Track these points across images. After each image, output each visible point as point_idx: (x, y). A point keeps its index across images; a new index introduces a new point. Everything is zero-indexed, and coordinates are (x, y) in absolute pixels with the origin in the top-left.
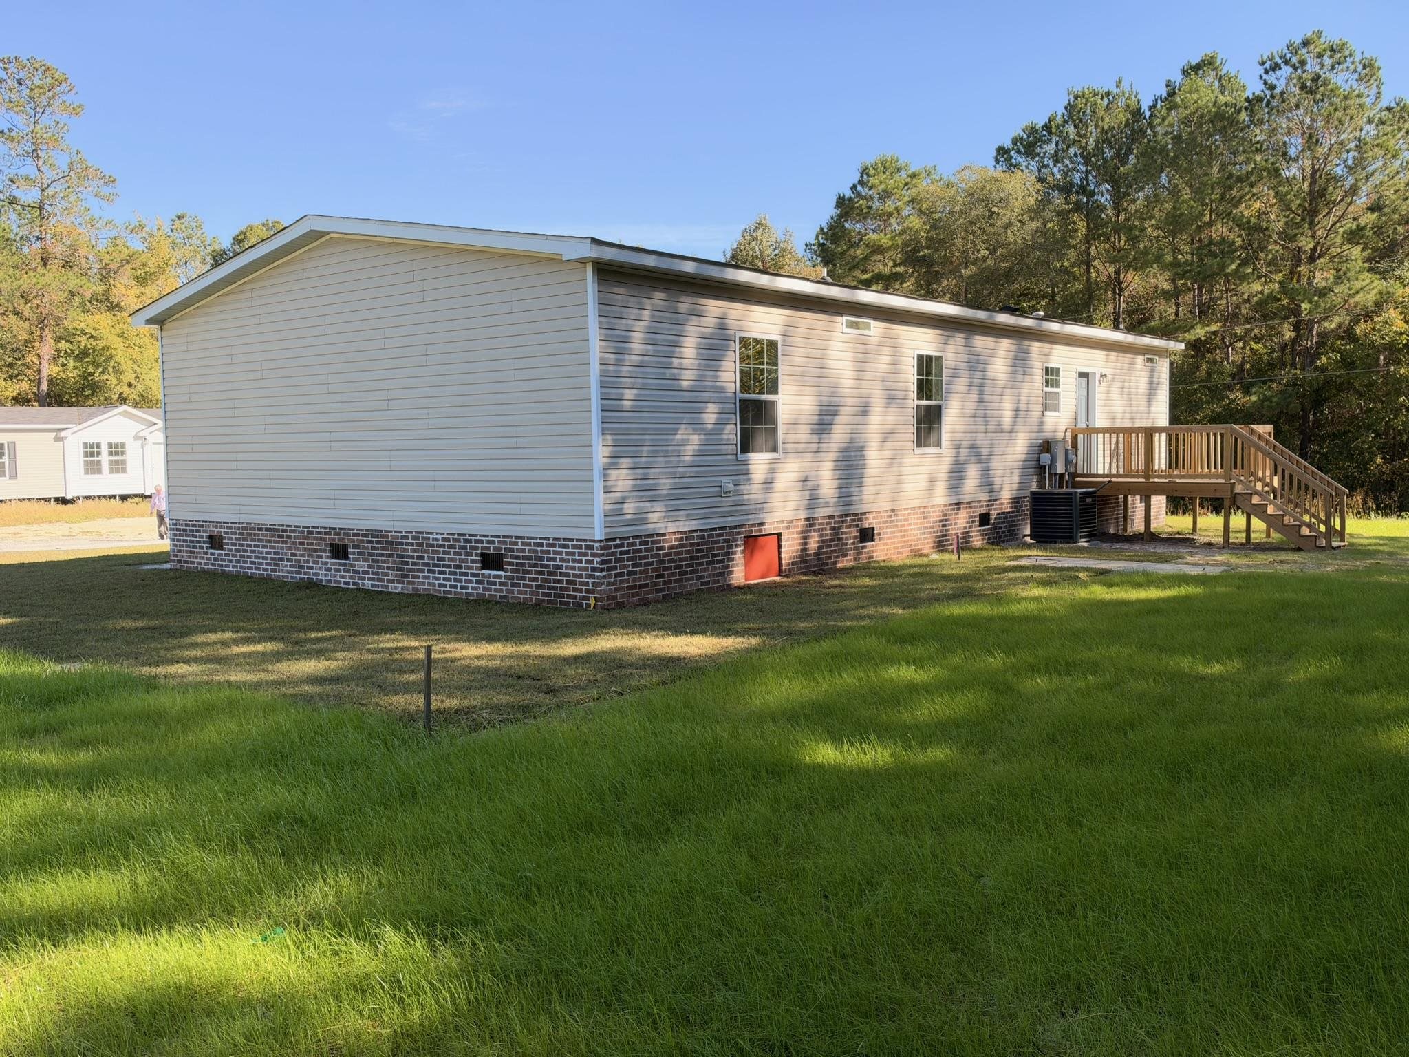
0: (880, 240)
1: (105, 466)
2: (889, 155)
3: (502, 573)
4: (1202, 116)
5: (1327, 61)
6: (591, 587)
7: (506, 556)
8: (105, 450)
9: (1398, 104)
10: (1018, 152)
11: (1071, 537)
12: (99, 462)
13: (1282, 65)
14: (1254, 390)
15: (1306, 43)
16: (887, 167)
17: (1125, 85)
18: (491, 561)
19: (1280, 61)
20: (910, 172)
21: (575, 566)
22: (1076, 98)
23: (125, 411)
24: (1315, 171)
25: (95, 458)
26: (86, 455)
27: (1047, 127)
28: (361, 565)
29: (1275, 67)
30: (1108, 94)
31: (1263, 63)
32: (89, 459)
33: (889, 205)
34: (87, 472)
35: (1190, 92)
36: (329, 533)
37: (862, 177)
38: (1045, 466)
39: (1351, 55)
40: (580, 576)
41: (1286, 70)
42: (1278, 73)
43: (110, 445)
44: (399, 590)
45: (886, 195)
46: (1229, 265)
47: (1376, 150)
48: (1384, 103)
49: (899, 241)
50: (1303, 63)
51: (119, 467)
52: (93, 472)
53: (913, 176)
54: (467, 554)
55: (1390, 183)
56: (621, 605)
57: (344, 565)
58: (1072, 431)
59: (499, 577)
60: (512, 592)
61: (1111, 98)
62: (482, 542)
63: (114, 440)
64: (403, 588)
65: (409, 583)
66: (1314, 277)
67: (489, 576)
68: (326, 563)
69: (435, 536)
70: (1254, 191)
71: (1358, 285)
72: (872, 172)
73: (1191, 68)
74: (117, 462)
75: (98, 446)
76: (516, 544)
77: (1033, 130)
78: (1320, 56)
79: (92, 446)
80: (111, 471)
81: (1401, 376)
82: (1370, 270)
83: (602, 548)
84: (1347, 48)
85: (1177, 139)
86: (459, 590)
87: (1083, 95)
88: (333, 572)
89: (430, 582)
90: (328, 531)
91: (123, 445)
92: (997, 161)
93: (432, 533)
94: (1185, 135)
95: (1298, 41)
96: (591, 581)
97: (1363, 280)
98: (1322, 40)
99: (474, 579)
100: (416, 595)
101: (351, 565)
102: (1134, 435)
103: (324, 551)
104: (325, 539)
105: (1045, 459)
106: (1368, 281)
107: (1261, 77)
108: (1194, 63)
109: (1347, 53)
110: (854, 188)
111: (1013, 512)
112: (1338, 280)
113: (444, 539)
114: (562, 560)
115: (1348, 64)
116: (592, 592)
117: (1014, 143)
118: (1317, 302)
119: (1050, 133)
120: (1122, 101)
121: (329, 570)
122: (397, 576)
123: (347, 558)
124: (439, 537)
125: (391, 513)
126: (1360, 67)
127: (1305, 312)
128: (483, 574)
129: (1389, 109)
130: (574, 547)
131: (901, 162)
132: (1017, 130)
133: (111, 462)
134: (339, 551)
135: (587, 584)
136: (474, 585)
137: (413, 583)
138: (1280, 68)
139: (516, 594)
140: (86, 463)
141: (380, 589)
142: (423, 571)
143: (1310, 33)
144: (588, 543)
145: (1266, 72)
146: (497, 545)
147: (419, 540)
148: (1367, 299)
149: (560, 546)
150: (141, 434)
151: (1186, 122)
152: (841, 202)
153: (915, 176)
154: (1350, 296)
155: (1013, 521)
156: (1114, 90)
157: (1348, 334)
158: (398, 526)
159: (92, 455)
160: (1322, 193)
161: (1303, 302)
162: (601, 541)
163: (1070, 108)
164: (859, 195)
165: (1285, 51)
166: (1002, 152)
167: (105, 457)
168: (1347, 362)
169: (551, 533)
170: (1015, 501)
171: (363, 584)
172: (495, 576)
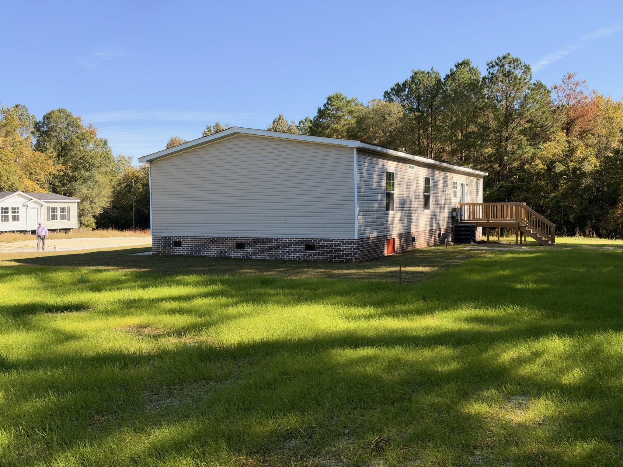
0: (337, 127)
1: (10, 218)
2: (339, 93)
3: (315, 251)
4: (465, 84)
5: (512, 65)
6: (353, 255)
7: (316, 246)
8: (10, 210)
9: (538, 83)
10: (394, 94)
11: (469, 241)
12: (8, 216)
13: (496, 66)
14: (487, 190)
15: (504, 58)
16: (338, 97)
17: (435, 70)
18: (310, 247)
19: (495, 64)
20: (347, 100)
21: (347, 248)
22: (416, 74)
23: (19, 194)
24: (507, 106)
25: (6, 214)
26: (2, 213)
27: (404, 85)
28: (250, 250)
29: (493, 66)
30: (428, 73)
31: (488, 65)
32: (3, 214)
33: (340, 113)
34: (2, 221)
35: (461, 74)
36: (236, 239)
37: (328, 101)
38: (454, 217)
39: (521, 64)
40: (349, 251)
41: (497, 68)
42: (494, 68)
43: (12, 209)
44: (268, 259)
45: (338, 109)
46: (478, 142)
47: (531, 100)
48: (532, 82)
49: (345, 128)
50: (503, 65)
51: (16, 218)
52: (5, 220)
53: (349, 102)
54: (299, 245)
55: (536, 112)
56: (361, 261)
57: (243, 250)
58: (460, 204)
59: (314, 253)
60: (319, 258)
61: (429, 74)
62: (306, 241)
63: (15, 206)
64: (270, 258)
65: (272, 256)
66: (507, 147)
67: (309, 252)
68: (234, 250)
69: (285, 239)
70: (485, 113)
71: (525, 150)
72: (333, 99)
73: (459, 65)
74: (15, 216)
75: (7, 209)
76: (321, 241)
77: (398, 85)
78: (510, 63)
79: (5, 209)
80: (13, 220)
81: (542, 185)
82: (530, 145)
83: (358, 242)
84: (519, 61)
85: (456, 92)
86: (295, 258)
87: (418, 73)
88: (237, 253)
89: (282, 255)
90: (235, 239)
91: (18, 208)
92: (385, 97)
93: (284, 238)
94: (459, 90)
95: (501, 57)
96: (353, 253)
97: (527, 149)
98: (510, 57)
99: (302, 254)
100: (276, 260)
101: (246, 250)
102: (476, 206)
103: (234, 246)
104: (233, 241)
105: (454, 214)
106: (529, 149)
107: (487, 70)
108: (460, 63)
109: (519, 62)
110: (325, 105)
111: (446, 233)
112: (518, 148)
113: (289, 240)
114: (340, 246)
115: (520, 67)
116: (354, 257)
117: (392, 90)
118: (511, 157)
119: (406, 87)
120: (434, 75)
121: (236, 252)
122: (267, 254)
123: (244, 248)
124: (286, 239)
125: (265, 232)
126: (523, 68)
127: (506, 160)
128: (306, 252)
129: (534, 84)
130: (346, 242)
131: (344, 96)
132: (392, 85)
133: (13, 216)
134: (240, 246)
135: (351, 254)
136: (302, 256)
137: (275, 256)
138: (495, 67)
139: (321, 258)
140: (2, 216)
141: (259, 259)
142: (279, 252)
143: (505, 54)
144: (352, 240)
145: (490, 68)
146: (312, 242)
147: (278, 241)
148: (528, 155)
149: (340, 242)
150: (26, 204)
151: (459, 86)
152: (320, 111)
153: (350, 102)
154: (523, 155)
155: (446, 236)
156: (430, 71)
157: (521, 168)
158: (268, 236)
159: (5, 213)
160: (511, 115)
161: (505, 156)
162: (357, 239)
163: (412, 78)
164: (327, 108)
165: (497, 60)
166: (387, 93)
167: (10, 214)
168: (521, 180)
169: (336, 237)
170: (447, 229)
171: (252, 257)
172: (311, 253)
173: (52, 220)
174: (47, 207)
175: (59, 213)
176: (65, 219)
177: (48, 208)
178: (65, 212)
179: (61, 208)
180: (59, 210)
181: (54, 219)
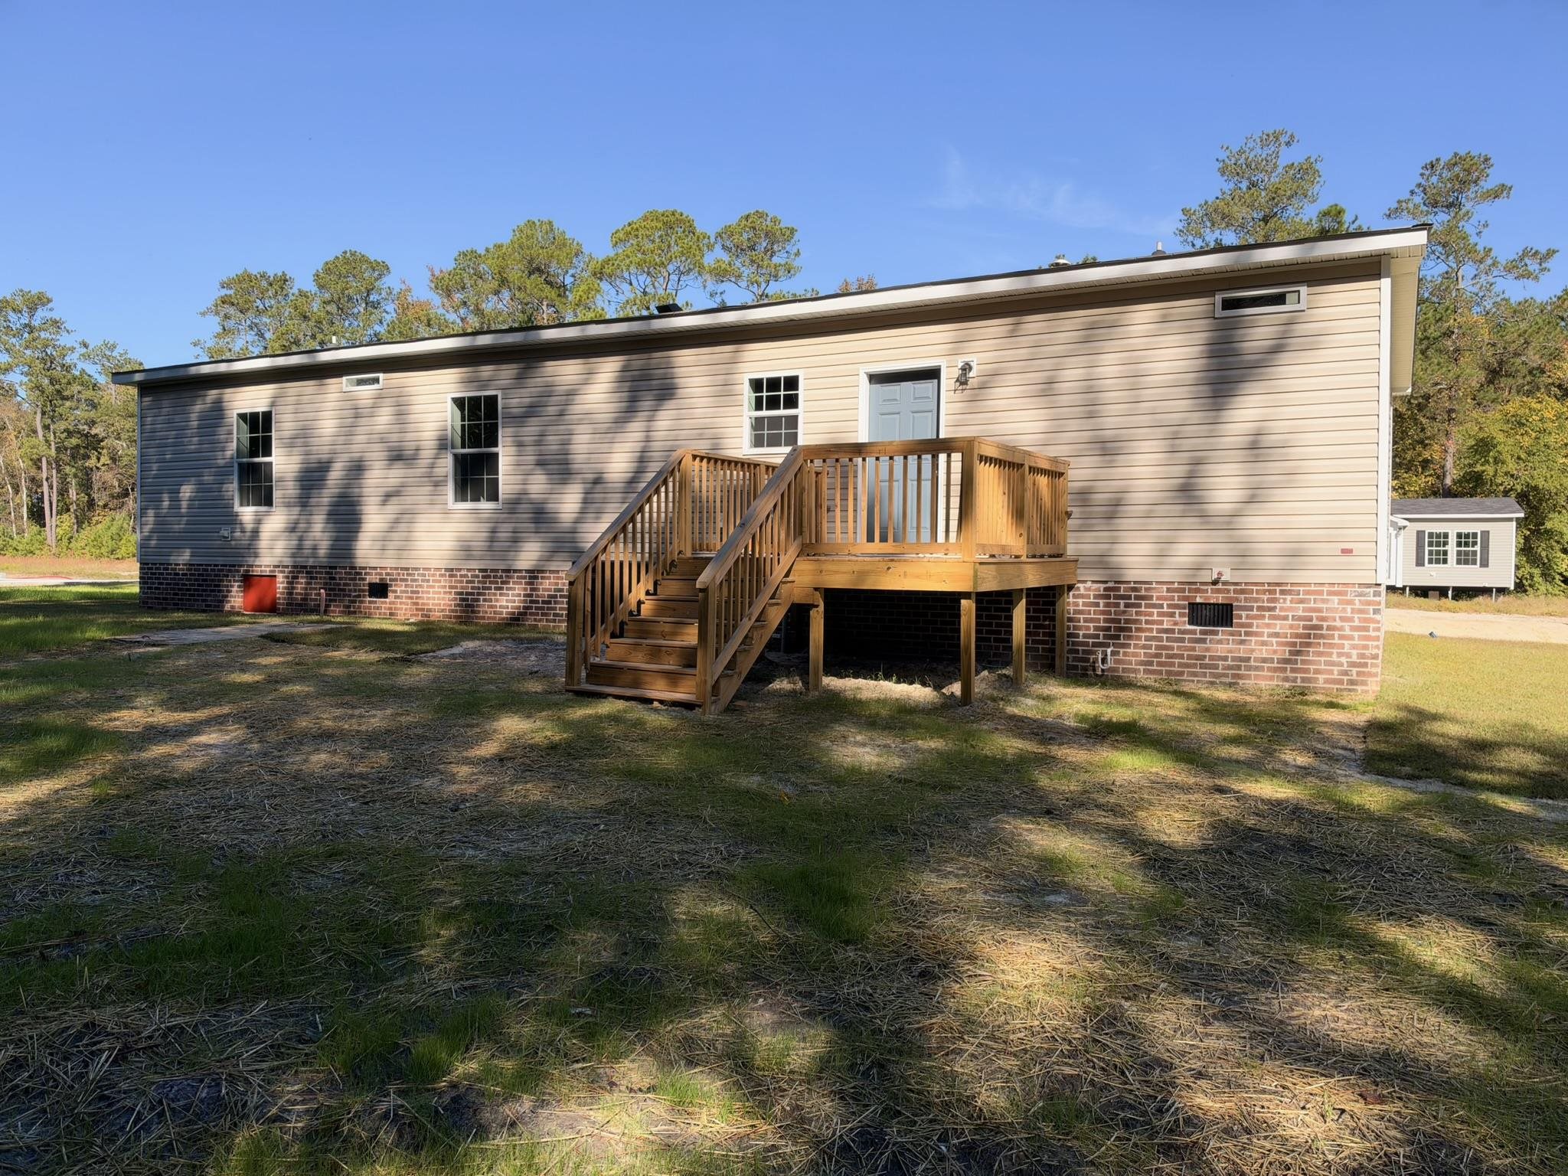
173: (1430, 561)
174: (1418, 533)
175: (1452, 548)
176: (1474, 562)
177: (1420, 535)
178: (1474, 544)
179: (1459, 535)
180: (1452, 540)
181: (1438, 562)
